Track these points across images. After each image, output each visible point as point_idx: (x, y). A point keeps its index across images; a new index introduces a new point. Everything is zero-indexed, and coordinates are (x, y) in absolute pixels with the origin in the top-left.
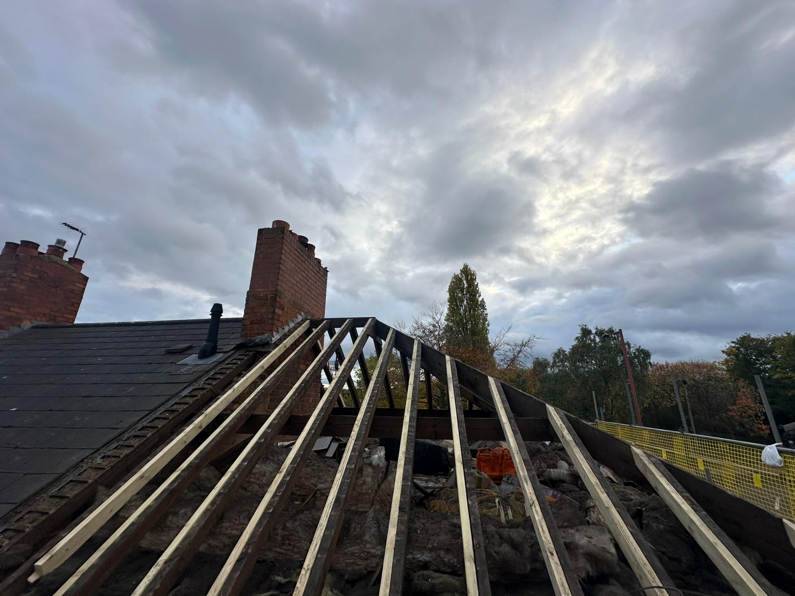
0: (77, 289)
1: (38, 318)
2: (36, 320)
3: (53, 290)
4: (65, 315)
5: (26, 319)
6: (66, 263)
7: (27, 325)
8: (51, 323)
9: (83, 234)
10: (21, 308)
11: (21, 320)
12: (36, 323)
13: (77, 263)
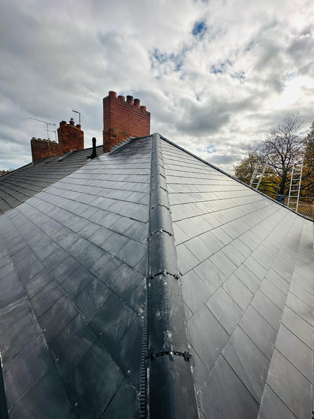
0: (81, 137)
1: (74, 149)
2: (73, 149)
3: (75, 138)
4: (81, 147)
5: (71, 149)
6: (75, 127)
7: (71, 151)
8: (78, 150)
9: (80, 114)
10: (68, 146)
11: (69, 150)
12: (74, 150)
13: (79, 126)
